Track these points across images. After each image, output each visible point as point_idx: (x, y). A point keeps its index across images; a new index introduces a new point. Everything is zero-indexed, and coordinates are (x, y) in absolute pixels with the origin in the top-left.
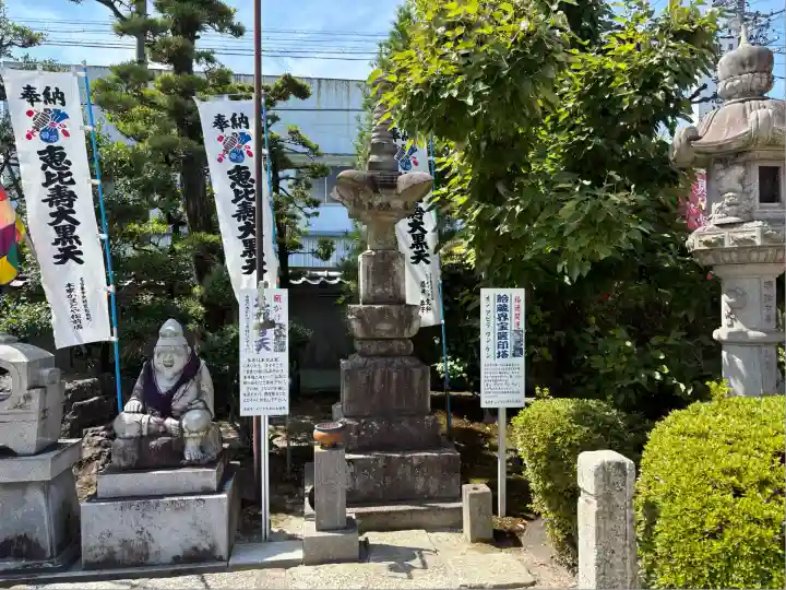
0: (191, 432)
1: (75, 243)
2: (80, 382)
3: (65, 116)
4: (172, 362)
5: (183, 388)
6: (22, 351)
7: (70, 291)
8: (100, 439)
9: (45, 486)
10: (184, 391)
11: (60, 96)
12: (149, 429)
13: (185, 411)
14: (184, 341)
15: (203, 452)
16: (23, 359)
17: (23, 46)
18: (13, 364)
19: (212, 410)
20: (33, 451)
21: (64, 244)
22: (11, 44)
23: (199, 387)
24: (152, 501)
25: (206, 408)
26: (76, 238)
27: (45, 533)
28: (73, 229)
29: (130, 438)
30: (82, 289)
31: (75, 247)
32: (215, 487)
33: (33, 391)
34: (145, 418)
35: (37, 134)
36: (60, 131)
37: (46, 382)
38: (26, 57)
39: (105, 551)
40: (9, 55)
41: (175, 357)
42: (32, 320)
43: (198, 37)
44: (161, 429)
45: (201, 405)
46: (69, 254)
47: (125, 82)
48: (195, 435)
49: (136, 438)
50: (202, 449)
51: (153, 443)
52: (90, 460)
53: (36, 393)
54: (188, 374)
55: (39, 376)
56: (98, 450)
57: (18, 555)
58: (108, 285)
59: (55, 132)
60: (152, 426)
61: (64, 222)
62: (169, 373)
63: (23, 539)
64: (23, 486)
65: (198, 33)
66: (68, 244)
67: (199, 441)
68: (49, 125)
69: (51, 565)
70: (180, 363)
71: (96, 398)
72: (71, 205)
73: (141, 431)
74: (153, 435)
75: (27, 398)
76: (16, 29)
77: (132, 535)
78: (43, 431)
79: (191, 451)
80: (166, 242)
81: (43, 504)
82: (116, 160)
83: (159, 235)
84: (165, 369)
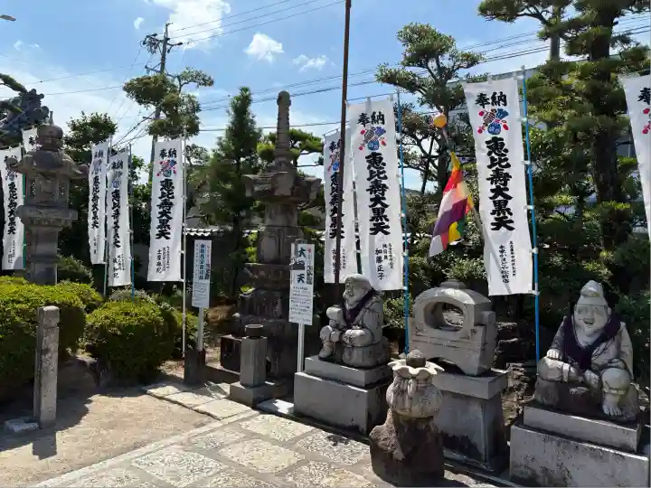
0: (611, 388)
1: (507, 214)
2: (505, 324)
3: (506, 114)
4: (593, 320)
5: (603, 346)
6: (471, 296)
7: (502, 252)
8: (520, 374)
9: (483, 403)
10: (604, 349)
11: (503, 98)
12: (569, 377)
13: (605, 367)
14: (605, 303)
15: (622, 410)
16: (471, 302)
17: (467, 67)
18: (465, 305)
19: (631, 371)
20: (475, 373)
21: (499, 214)
22: (459, 67)
23: (619, 346)
24: (572, 442)
25: (626, 368)
26: (508, 210)
27: (481, 440)
28: (506, 203)
29: (552, 381)
30: (512, 250)
31: (507, 217)
32: (635, 448)
33: (478, 328)
34: (566, 367)
35: (486, 128)
36: (502, 126)
37: (486, 321)
38: (468, 75)
39: (529, 472)
40: (457, 77)
41: (596, 316)
42: (470, 272)
43: (617, 23)
44: (581, 379)
45: (620, 363)
46: (502, 222)
47: (548, 78)
48: (615, 392)
49: (556, 382)
50: (620, 405)
51: (574, 390)
52: (512, 389)
53: (480, 330)
54: (608, 334)
55: (482, 316)
56: (518, 383)
57: (462, 451)
58: (533, 248)
59: (498, 127)
60: (572, 375)
61: (500, 198)
62: (588, 329)
63: (466, 439)
64: (468, 398)
65: (616, 20)
66: (502, 215)
67: (617, 399)
68: (495, 121)
69: (484, 467)
70: (601, 322)
71: (515, 339)
72: (505, 184)
73: (562, 376)
74: (572, 383)
75: (474, 331)
76: (464, 55)
77: (553, 466)
78: (482, 359)
79: (609, 406)
80: (571, 211)
81: (481, 417)
82: (541, 143)
83: (566, 204)
84: (584, 324)
